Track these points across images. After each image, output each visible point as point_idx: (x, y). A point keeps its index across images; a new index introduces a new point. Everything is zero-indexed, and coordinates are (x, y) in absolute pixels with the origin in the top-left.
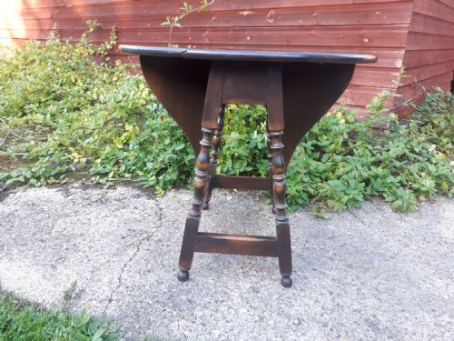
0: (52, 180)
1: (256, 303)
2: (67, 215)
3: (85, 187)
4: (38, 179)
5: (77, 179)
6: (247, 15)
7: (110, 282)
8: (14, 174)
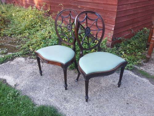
0: (24, 56)
1: (47, 91)
2: (23, 66)
3: (30, 58)
4: (21, 55)
5: (29, 56)
6: (80, 8)
7: (24, 83)
8: (16, 53)
